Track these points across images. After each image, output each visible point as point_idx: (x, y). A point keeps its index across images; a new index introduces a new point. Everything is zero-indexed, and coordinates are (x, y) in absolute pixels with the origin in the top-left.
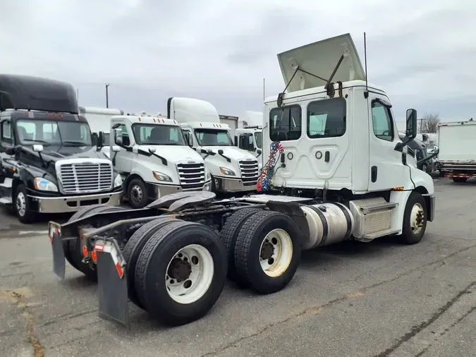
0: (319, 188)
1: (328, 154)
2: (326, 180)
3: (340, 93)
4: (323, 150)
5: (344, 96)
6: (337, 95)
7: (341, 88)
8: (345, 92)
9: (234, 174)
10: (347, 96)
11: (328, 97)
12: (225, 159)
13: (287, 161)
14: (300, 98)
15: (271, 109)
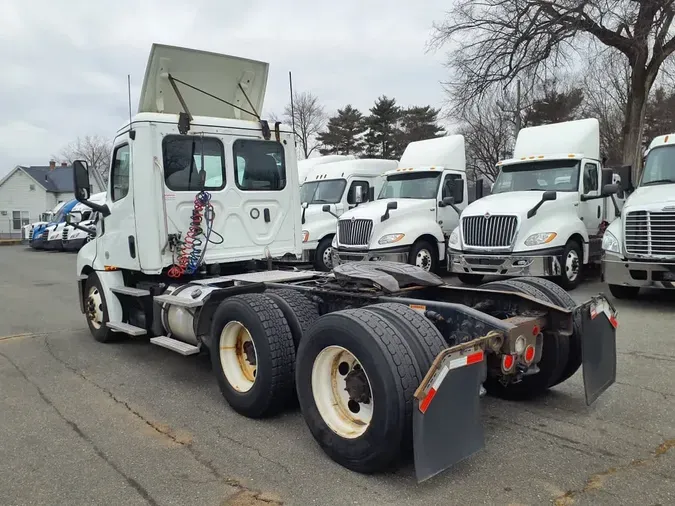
0: (256, 258)
1: (267, 212)
2: (267, 246)
3: (278, 136)
4: (261, 207)
5: (282, 142)
6: (273, 138)
7: (277, 131)
8: (283, 137)
10: (285, 142)
11: (263, 139)
14: (221, 130)
15: (165, 135)
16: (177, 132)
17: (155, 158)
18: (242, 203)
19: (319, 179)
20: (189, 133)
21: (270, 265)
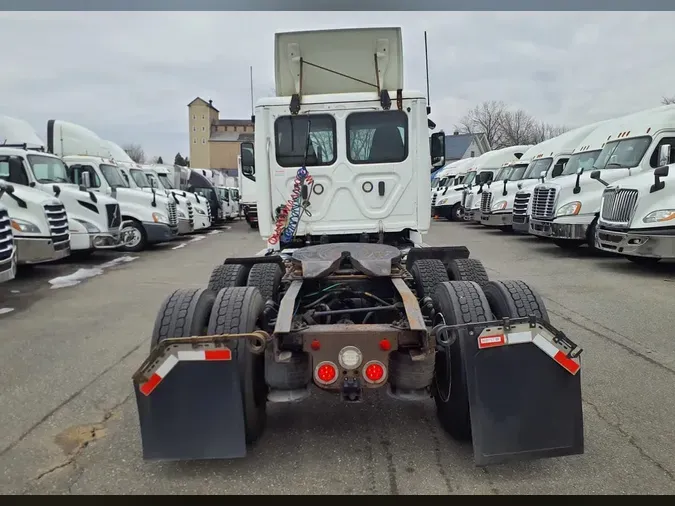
0: (368, 231)
1: (382, 185)
2: (381, 219)
3: (400, 104)
4: (376, 180)
5: (405, 110)
6: (394, 106)
7: (400, 98)
8: (406, 104)
9: (37, 230)
10: (409, 110)
11: (381, 109)
12: (15, 202)
13: (313, 198)
14: (333, 106)
15: (277, 117)
16: (289, 113)
17: (268, 139)
18: (352, 177)
19: (621, 138)
20: (300, 113)
21: (381, 238)
